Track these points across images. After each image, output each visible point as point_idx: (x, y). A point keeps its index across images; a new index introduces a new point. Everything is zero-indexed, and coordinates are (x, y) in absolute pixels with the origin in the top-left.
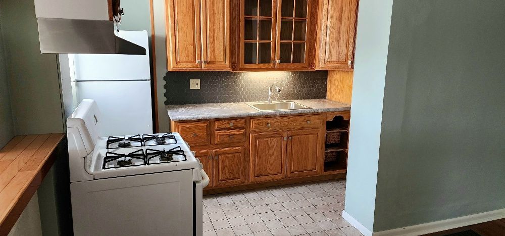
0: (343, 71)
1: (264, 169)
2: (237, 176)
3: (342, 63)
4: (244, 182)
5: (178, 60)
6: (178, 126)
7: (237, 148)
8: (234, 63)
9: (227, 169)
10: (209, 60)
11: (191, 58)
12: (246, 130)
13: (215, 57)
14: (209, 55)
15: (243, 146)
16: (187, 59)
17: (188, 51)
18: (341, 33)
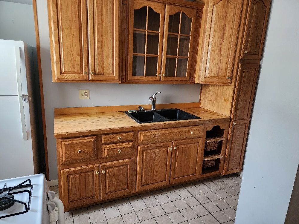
0: (219, 85)
1: (150, 178)
2: (125, 187)
3: (221, 78)
4: (130, 192)
5: (63, 70)
6: (62, 142)
7: (125, 160)
8: (122, 76)
9: (114, 183)
10: (97, 71)
11: (77, 68)
12: (134, 143)
13: (103, 68)
14: (97, 67)
15: (131, 158)
16: (73, 70)
17: (74, 60)
18: (222, 50)
